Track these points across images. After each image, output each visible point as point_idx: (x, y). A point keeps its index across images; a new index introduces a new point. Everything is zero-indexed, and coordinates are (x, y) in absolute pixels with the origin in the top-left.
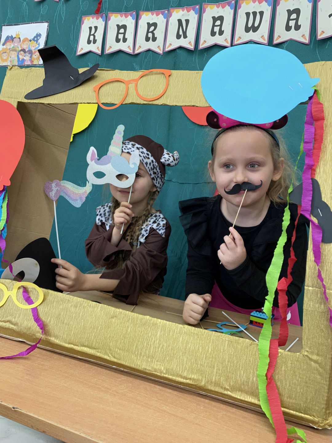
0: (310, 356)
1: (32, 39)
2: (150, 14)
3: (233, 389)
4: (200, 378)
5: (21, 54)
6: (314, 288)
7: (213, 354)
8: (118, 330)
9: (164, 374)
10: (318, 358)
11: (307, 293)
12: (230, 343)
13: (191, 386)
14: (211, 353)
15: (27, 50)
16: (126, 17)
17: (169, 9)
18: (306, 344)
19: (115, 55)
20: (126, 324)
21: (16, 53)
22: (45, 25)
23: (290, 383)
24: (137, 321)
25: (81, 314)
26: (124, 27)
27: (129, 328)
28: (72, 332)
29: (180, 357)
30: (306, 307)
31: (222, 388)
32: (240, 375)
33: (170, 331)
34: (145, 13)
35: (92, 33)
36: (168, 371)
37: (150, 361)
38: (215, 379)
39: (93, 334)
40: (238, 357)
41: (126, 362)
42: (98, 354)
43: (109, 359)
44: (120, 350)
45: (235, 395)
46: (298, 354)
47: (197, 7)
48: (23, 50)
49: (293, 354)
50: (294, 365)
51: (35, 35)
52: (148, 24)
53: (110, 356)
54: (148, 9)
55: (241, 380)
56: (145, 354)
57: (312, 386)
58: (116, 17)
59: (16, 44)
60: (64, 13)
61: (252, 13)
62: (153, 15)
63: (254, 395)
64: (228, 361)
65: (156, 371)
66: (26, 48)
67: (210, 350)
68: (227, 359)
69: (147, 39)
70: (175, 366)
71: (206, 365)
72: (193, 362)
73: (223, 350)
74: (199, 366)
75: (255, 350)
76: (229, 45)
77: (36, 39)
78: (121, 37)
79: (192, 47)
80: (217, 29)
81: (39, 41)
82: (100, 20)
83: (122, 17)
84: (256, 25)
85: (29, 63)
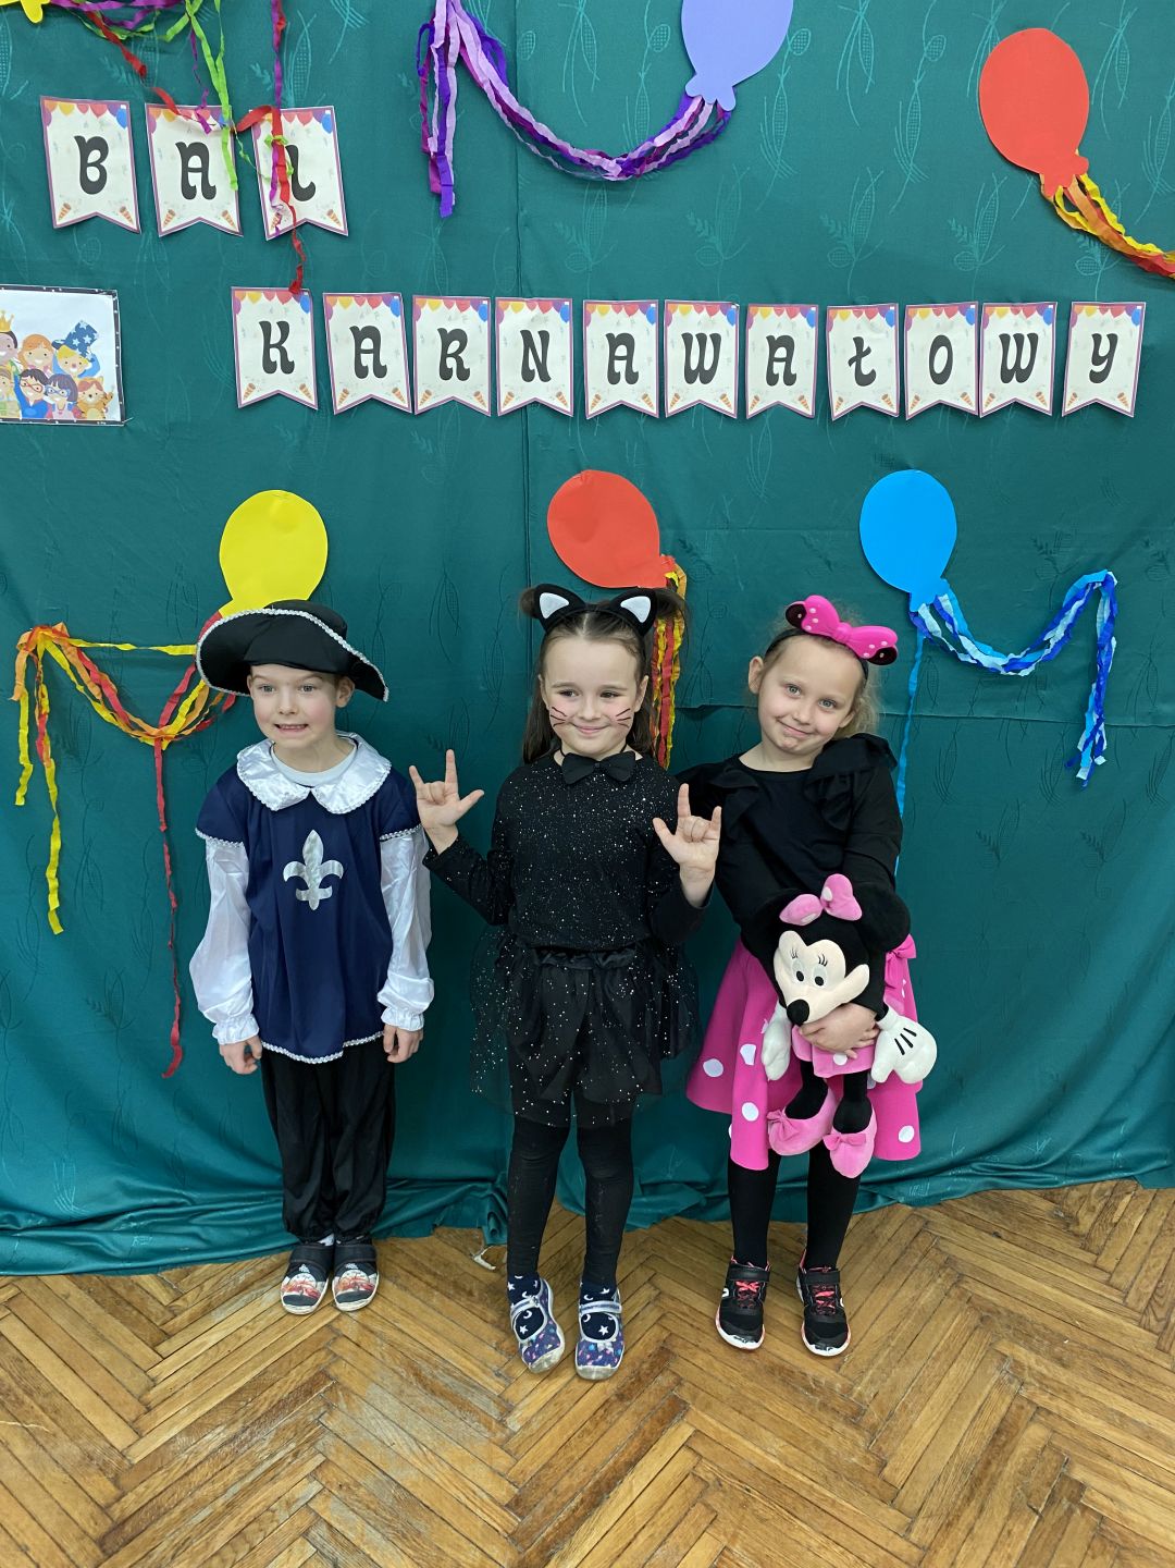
1: (61, 342)
2: (440, 304)
5: (31, 386)
15: (49, 374)
16: (373, 306)
21: (6, 380)
26: (373, 334)
34: (429, 302)
35: (274, 340)
47: (569, 303)
51: (72, 329)
52: (442, 332)
59: (2, 353)
60: (165, 271)
61: (697, 335)
62: (449, 306)
69: (445, 373)
76: (653, 410)
77: (76, 342)
78: (367, 360)
79: (566, 407)
80: (620, 366)
81: (92, 350)
82: (294, 305)
83: (361, 303)
84: (707, 366)
85: (69, 416)
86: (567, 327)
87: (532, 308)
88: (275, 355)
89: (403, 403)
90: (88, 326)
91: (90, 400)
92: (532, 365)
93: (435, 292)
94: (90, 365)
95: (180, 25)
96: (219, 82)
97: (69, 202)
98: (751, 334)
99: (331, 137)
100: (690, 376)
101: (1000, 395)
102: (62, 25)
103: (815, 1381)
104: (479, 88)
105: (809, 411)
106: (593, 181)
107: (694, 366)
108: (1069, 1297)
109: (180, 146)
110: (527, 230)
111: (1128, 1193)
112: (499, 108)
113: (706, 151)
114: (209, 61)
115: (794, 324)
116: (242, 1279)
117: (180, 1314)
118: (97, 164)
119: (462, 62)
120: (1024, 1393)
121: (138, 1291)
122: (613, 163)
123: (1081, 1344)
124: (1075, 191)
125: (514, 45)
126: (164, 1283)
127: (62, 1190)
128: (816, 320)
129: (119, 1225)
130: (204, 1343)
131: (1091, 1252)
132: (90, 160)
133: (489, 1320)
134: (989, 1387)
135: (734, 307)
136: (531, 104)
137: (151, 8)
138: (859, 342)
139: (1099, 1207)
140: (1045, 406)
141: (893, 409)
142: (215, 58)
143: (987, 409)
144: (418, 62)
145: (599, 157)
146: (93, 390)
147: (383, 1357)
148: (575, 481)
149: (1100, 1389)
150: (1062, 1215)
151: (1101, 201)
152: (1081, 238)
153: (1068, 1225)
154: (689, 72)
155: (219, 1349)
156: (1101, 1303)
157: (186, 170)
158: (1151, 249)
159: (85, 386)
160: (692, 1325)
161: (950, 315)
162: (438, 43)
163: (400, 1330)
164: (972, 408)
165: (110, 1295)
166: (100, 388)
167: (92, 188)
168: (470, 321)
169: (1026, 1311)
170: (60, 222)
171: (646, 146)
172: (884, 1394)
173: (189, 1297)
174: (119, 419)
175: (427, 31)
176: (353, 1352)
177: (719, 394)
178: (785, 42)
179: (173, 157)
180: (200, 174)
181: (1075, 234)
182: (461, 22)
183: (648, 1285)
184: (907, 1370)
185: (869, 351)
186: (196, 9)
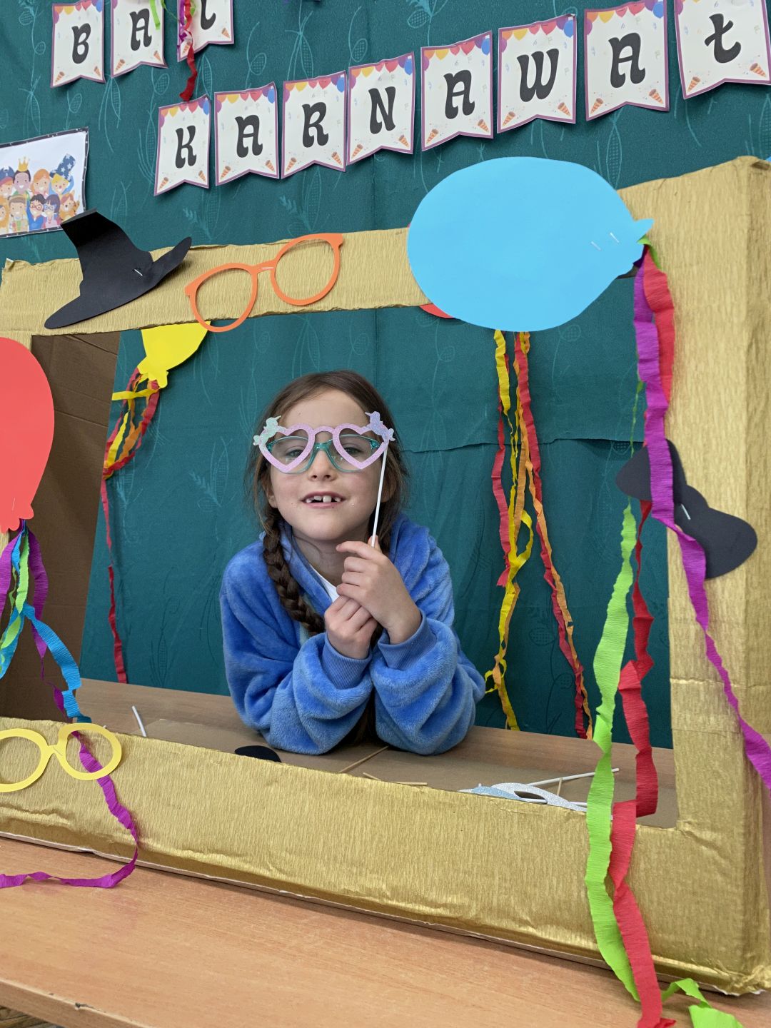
0: (697, 833)
1: (54, 172)
2: (306, 85)
3: (539, 921)
4: (466, 901)
5: (35, 207)
6: (691, 681)
7: (489, 847)
8: (283, 810)
9: (388, 898)
10: (715, 835)
11: (677, 692)
12: (523, 817)
13: (448, 921)
14: (484, 843)
15: (46, 196)
16: (255, 98)
17: (347, 69)
18: (686, 806)
19: (240, 185)
20: (300, 795)
21: (23, 205)
22: (81, 136)
23: (658, 897)
24: (322, 787)
25: (203, 782)
26: (254, 121)
27: (306, 803)
28: (189, 823)
29: (418, 859)
30: (678, 724)
31: (514, 919)
32: (550, 888)
33: (392, 802)
34: (297, 85)
35: (185, 142)
36: (395, 892)
37: (356, 874)
38: (498, 900)
39: (232, 825)
40: (544, 848)
41: (305, 880)
42: (247, 867)
43: (270, 876)
44: (290, 854)
45: (544, 933)
46: (671, 830)
47: (410, 57)
48: (39, 198)
49: (660, 832)
50: (664, 857)
51: (61, 161)
52: (306, 107)
53: (271, 868)
54: (301, 75)
55: (553, 898)
56: (344, 858)
57: (707, 899)
58: (232, 101)
59: (21, 187)
60: (118, 105)
61: (533, 55)
62: (313, 86)
63: (584, 930)
64: (522, 859)
65: (370, 893)
66: (45, 192)
67: (481, 837)
68: (520, 856)
69: (308, 141)
70: (411, 878)
71: (475, 871)
72: (447, 867)
73: (509, 834)
74: (461, 875)
75: (578, 830)
76: (487, 132)
78: (248, 142)
79: (409, 146)
80: (458, 101)
82: (199, 111)
83: (245, 99)
84: (545, 81)
85: (54, 224)
86: (410, 78)
87: (379, 70)
88: (185, 153)
89: (272, 172)
90: (71, 157)
92: (380, 118)
97: (64, 70)
98: (591, 40)
100: (526, 95)
105: (662, 103)
107: (530, 84)
109: (133, 14)
115: (639, 20)
118: (84, 42)
132: (80, 40)
135: (570, 19)
138: (717, 19)
157: (135, 30)
166: (72, 199)
167: (79, 59)
168: (330, 94)
170: (55, 84)
177: (556, 105)
179: (128, 25)
180: (143, 31)
185: (729, 24)
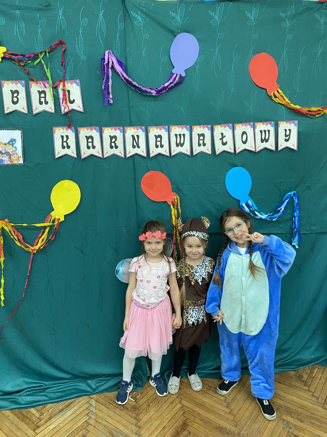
2: (109, 129)
16: (91, 130)
26: (92, 138)
35: (65, 140)
47: (144, 128)
52: (110, 136)
60: (35, 123)
61: (179, 134)
62: (112, 129)
69: (111, 147)
76: (168, 155)
77: (11, 143)
78: (90, 144)
79: (145, 155)
80: (159, 143)
81: (15, 145)
82: (70, 130)
83: (88, 130)
84: (182, 142)
85: (9, 163)
86: (144, 134)
87: (134, 129)
88: (65, 144)
89: (101, 156)
90: (14, 139)
91: (15, 158)
92: (135, 144)
93: (108, 126)
94: (15, 149)
95: (38, 61)
96: (49, 75)
97: (9, 107)
98: (193, 133)
99: (79, 88)
100: (177, 145)
101: (261, 146)
102: (7, 62)
103: (230, 431)
104: (118, 73)
105: (210, 153)
106: (149, 96)
107: (178, 142)
108: (302, 400)
109: (39, 91)
110: (132, 109)
111: (316, 368)
112: (123, 78)
113: (179, 87)
114: (46, 70)
115: (204, 130)
116: (60, 408)
117: (42, 420)
118: (16, 97)
119: (113, 67)
120: (290, 431)
121: (30, 413)
122: (154, 91)
123: (307, 415)
124: (276, 93)
125: (127, 63)
126: (37, 411)
127: (7, 383)
128: (210, 128)
129: (24, 393)
130: (49, 429)
131: (307, 386)
132: (14, 96)
133: (133, 417)
134: (280, 430)
135: (188, 126)
136: (132, 77)
137: (30, 57)
138: (222, 134)
139: (308, 373)
140: (273, 148)
141: (232, 151)
142: (47, 69)
143: (258, 150)
144: (101, 68)
145: (150, 90)
146: (15, 155)
147: (102, 430)
148: (148, 174)
149: (313, 428)
150: (298, 375)
151: (284, 95)
152: (279, 105)
153: (300, 378)
154: (173, 67)
155: (53, 431)
156: (311, 402)
157: (40, 97)
158: (298, 107)
159: (13, 155)
160: (193, 415)
161: (246, 126)
162: (106, 62)
163: (107, 421)
164: (254, 150)
165: (22, 415)
166: (17, 155)
167: (14, 103)
168: (118, 133)
169: (290, 406)
170: (6, 112)
171: (162, 86)
172: (250, 433)
173: (45, 414)
174: (22, 163)
175: (103, 60)
176: (93, 429)
177: (185, 149)
178: (197, 58)
179: (37, 94)
180: (44, 98)
181: (277, 104)
182: (112, 57)
183: (179, 403)
184: (256, 426)
185: (225, 136)
186: (42, 57)
